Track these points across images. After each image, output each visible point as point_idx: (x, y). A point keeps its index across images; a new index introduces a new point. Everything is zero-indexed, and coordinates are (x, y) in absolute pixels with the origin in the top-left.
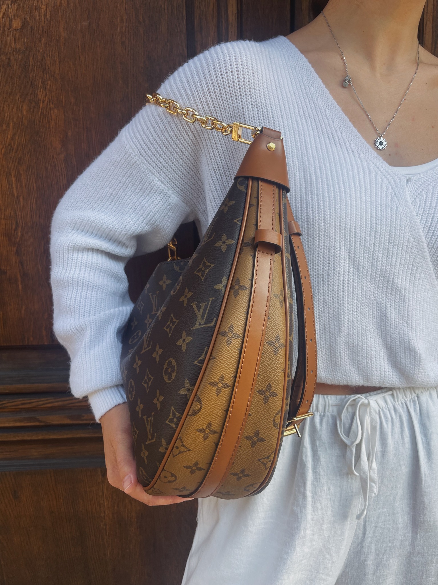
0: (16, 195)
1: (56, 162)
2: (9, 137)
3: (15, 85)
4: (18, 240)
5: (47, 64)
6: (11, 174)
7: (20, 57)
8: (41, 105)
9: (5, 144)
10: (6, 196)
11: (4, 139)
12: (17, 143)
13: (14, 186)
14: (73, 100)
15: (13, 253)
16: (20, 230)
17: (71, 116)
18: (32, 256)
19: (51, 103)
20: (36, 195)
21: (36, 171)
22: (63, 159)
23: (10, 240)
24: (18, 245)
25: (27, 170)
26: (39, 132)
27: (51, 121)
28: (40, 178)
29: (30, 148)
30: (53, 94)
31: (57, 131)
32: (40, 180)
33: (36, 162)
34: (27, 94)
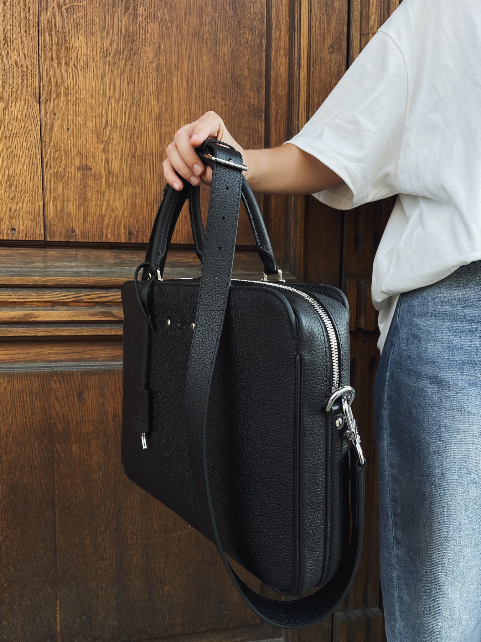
0: (108, 95)
1: (148, 70)
2: (108, 43)
4: (106, 138)
6: (106, 76)
8: (140, 19)
9: (104, 49)
10: (99, 95)
11: (103, 44)
12: (113, 50)
13: (107, 87)
14: (168, 18)
15: (100, 150)
16: (109, 128)
17: (165, 30)
18: (118, 155)
19: (148, 18)
20: (127, 98)
21: (129, 75)
22: (154, 67)
23: (98, 138)
24: (106, 143)
25: (121, 74)
26: (135, 41)
27: (146, 33)
28: (132, 82)
29: (126, 55)
30: (151, 10)
31: (151, 42)
32: (132, 84)
33: (130, 67)
34: (128, 8)
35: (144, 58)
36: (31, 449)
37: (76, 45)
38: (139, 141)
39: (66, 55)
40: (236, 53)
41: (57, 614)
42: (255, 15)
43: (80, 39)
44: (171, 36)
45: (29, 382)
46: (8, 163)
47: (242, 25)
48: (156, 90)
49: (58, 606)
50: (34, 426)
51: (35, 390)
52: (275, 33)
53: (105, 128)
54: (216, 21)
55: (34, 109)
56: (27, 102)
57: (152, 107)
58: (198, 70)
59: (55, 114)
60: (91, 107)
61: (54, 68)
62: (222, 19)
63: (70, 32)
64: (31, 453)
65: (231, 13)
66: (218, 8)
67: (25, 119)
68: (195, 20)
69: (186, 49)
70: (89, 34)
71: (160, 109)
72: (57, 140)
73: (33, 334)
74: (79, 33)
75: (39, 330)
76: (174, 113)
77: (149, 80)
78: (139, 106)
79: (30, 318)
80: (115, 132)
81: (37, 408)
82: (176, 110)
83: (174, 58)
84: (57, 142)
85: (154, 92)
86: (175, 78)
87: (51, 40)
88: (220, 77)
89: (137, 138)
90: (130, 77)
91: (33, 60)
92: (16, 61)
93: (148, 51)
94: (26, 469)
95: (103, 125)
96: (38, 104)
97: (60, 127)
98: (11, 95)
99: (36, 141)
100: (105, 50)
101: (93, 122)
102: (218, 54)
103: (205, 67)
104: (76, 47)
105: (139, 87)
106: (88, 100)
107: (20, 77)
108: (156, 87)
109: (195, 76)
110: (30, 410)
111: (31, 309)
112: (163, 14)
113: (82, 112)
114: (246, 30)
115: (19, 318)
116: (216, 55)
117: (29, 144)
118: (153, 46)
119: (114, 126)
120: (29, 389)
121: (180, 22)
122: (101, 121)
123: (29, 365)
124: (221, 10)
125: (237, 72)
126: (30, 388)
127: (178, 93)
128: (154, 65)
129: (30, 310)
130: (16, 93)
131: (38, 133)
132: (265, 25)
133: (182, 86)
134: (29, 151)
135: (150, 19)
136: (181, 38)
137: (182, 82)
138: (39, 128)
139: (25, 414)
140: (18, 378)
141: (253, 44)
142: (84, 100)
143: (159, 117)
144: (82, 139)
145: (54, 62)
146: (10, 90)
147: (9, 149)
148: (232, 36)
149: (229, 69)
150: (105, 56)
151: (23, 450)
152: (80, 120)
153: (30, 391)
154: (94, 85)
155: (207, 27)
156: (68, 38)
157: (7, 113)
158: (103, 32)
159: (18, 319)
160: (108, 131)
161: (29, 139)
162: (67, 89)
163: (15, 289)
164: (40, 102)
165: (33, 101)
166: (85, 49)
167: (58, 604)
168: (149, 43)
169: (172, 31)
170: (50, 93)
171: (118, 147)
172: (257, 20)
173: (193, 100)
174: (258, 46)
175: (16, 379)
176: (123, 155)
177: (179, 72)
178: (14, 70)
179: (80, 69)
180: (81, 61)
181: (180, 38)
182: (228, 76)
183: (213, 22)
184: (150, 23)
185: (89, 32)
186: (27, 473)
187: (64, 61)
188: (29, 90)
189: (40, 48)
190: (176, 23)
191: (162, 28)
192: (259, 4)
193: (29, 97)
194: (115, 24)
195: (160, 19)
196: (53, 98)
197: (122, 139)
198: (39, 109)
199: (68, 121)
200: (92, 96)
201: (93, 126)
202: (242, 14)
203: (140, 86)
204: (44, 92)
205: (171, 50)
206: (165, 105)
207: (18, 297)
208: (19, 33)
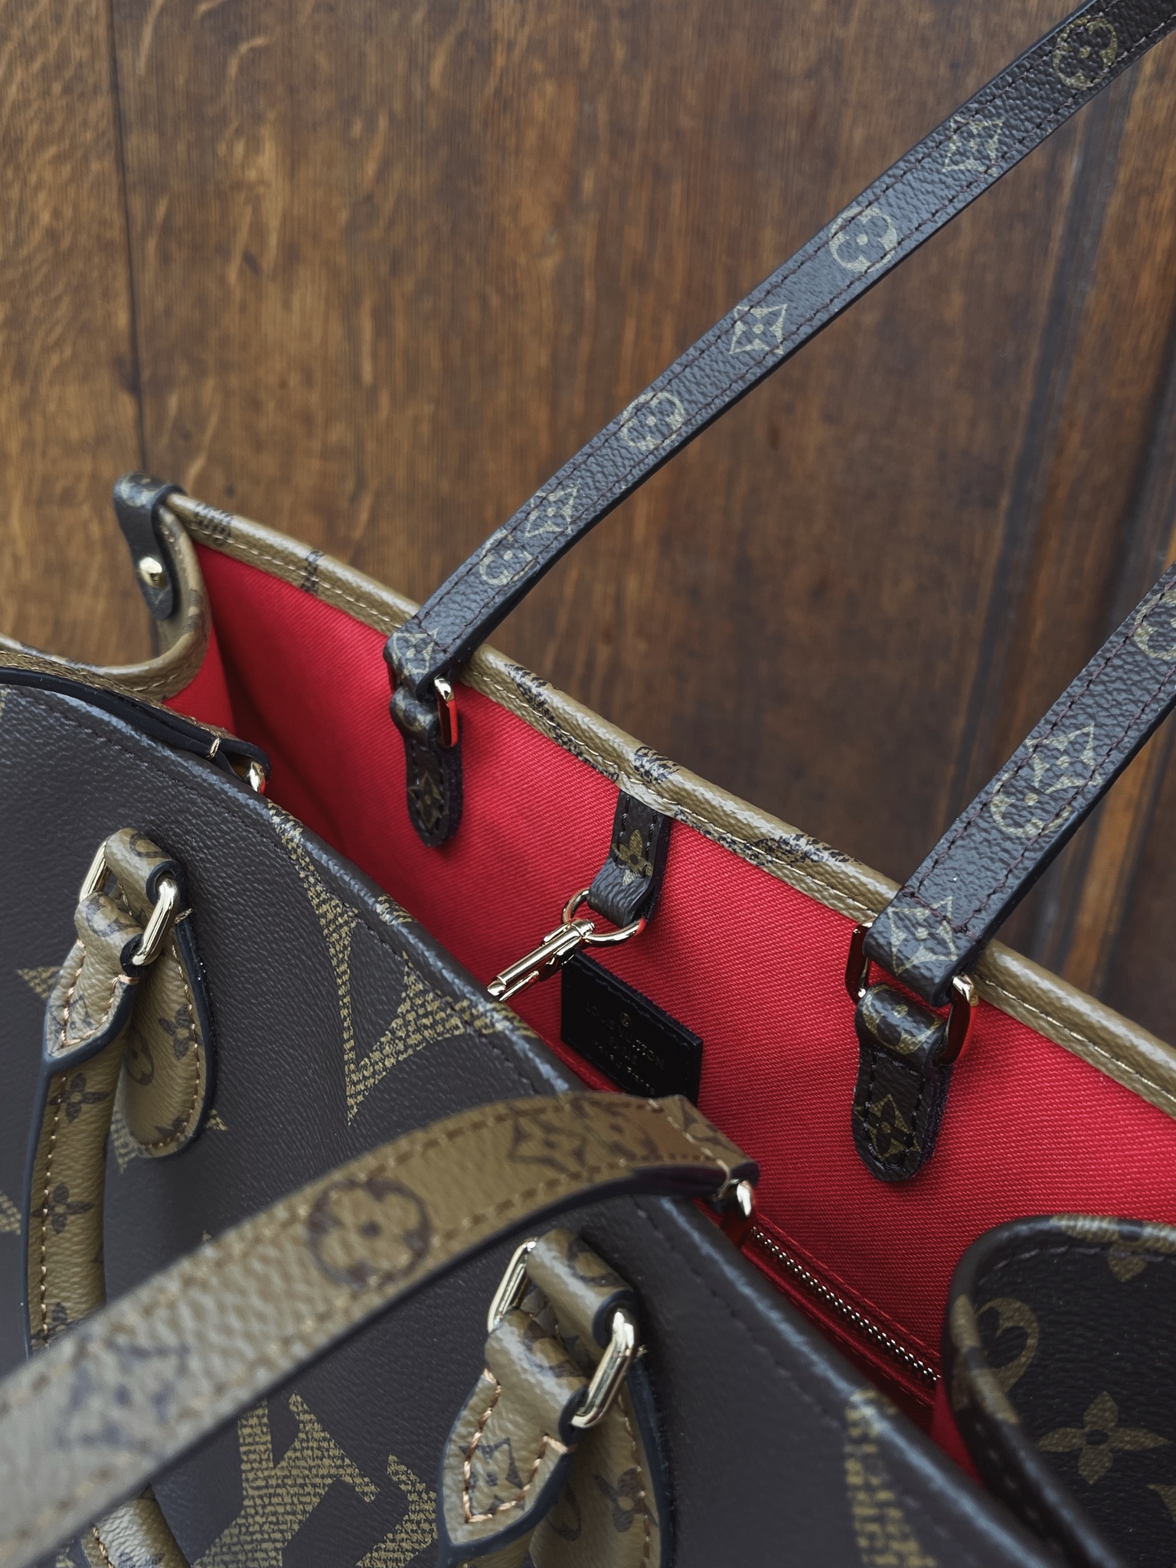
35: (511, 235)
37: (254, 175)
39: (216, 217)
44: (625, 142)
48: (547, 365)
53: (355, 498)
55: (119, 412)
56: (96, 388)
59: (187, 436)
60: (307, 420)
61: (177, 266)
63: (230, 117)
67: (96, 444)
74: (264, 124)
78: (478, 426)
80: (391, 515)
87: (161, 154)
91: (106, 231)
92: (52, 234)
93: (527, 207)
95: (350, 486)
97: (205, 483)
98: (44, 356)
104: (254, 187)
108: (548, 355)
112: (602, 36)
118: (550, 183)
119: (385, 494)
121: (674, 71)
122: (340, 471)
128: (549, 264)
135: (542, 59)
145: (180, 243)
146: (39, 339)
150: (358, 226)
152: (268, 463)
154: (318, 338)
157: (39, 420)
158: (348, 125)
164: (136, 391)
165: (115, 383)
168: (535, 172)
169: (635, 119)
179: (268, 272)
180: (272, 241)
185: (300, 123)
187: (212, 242)
188: (102, 345)
189: (127, 180)
190: (657, 79)
191: (592, 103)
193: (102, 368)
196: (179, 376)
199: (230, 465)
204: (149, 353)
205: (622, 204)
208: (49, 120)
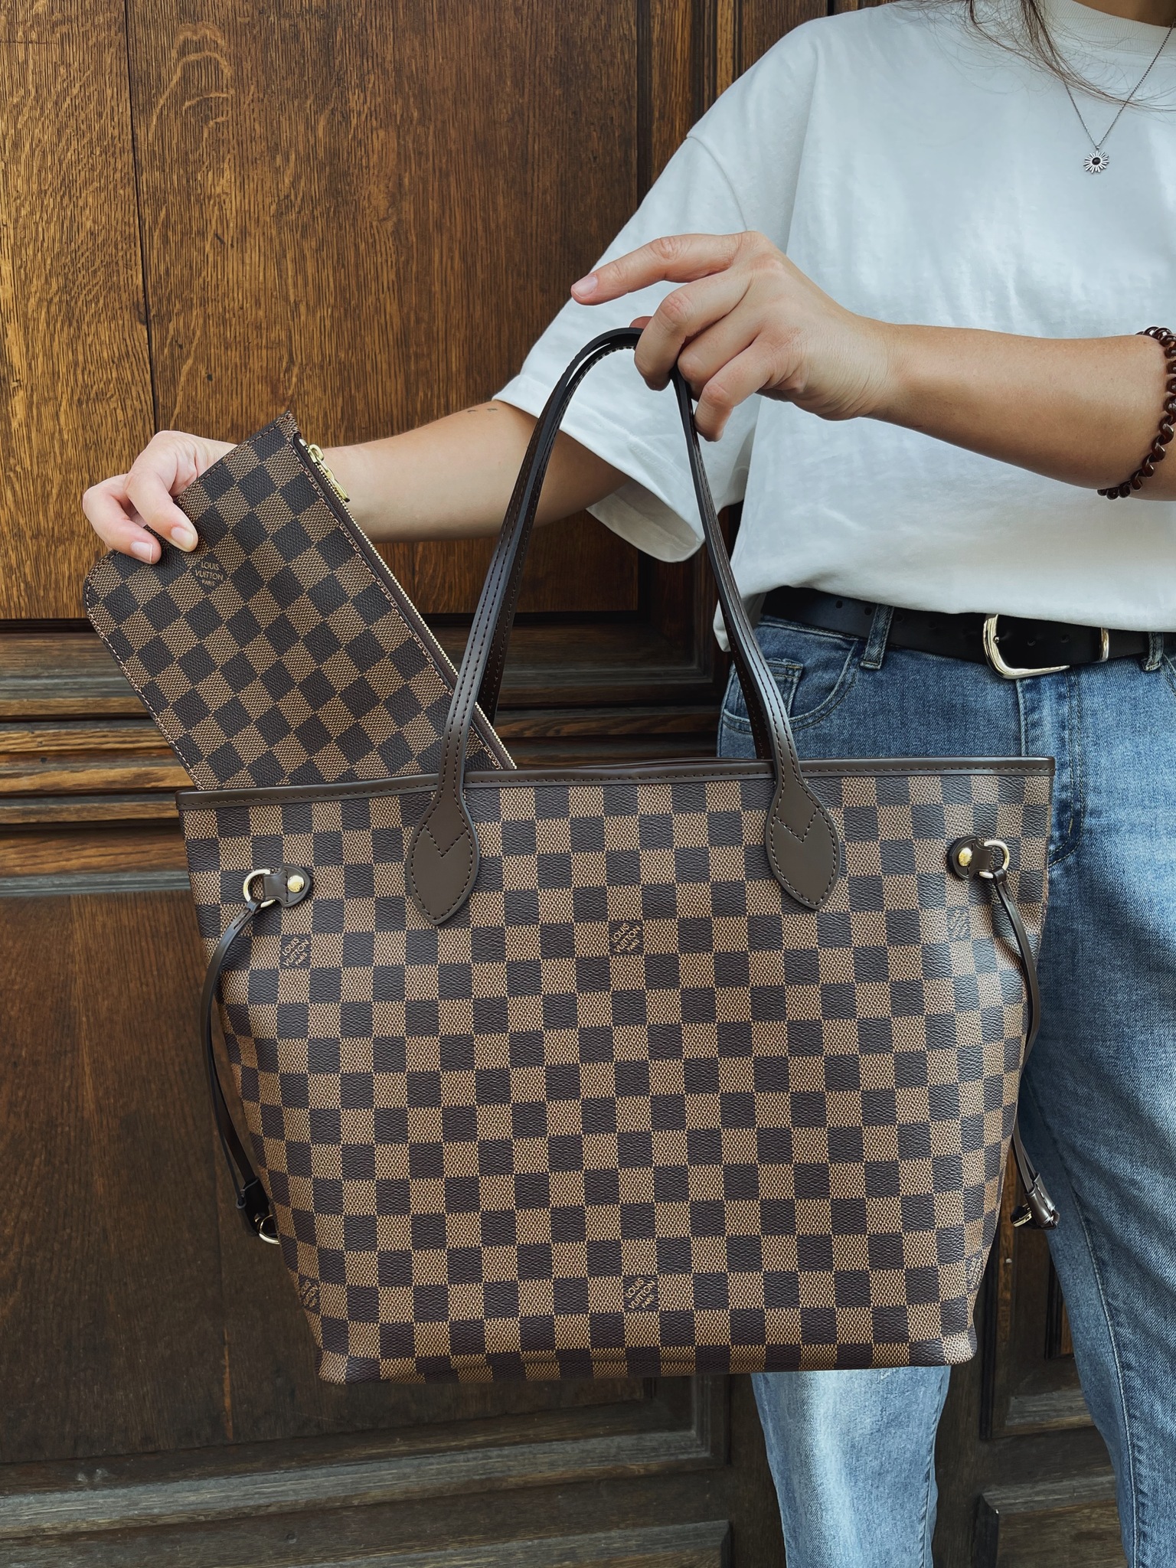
0: (292, 302)
1: (377, 237)
2: (287, 181)
3: (306, 78)
4: (290, 392)
5: (370, 42)
6: (286, 256)
7: (317, 25)
8: (354, 122)
9: (278, 196)
10: (273, 299)
11: (278, 184)
12: (301, 194)
13: (290, 281)
14: (416, 114)
16: (296, 370)
17: (411, 145)
18: (318, 426)
19: (373, 118)
20: (332, 301)
21: (335, 252)
22: (390, 229)
23: (274, 391)
24: (291, 401)
25: (319, 250)
26: (346, 174)
27: (371, 153)
28: (343, 266)
29: (328, 205)
30: (379, 100)
31: (382, 174)
32: (343, 270)
33: (337, 234)
34: (327, 99)
35: (368, 211)
36: (160, 1047)
37: (219, 190)
38: (361, 394)
39: (197, 215)
40: (571, 185)
41: (224, 1374)
42: (612, 94)
43: (225, 175)
44: (423, 159)
45: (151, 913)
46: (88, 458)
47: (584, 119)
48: (394, 279)
49: (227, 1358)
50: (164, 1001)
51: (163, 930)
52: (659, 130)
53: (288, 370)
54: (523, 115)
55: (136, 337)
56: (121, 322)
57: (388, 317)
58: (486, 229)
59: (181, 347)
60: (256, 327)
61: (173, 245)
62: (537, 110)
63: (205, 160)
64: (161, 1054)
65: (557, 93)
66: (527, 84)
67: (119, 359)
68: (477, 118)
69: (458, 182)
70: (243, 164)
71: (406, 322)
72: (188, 401)
73: (155, 816)
74: (223, 162)
75: (165, 807)
76: (435, 329)
77: (379, 260)
78: (359, 318)
79: (149, 783)
80: (310, 377)
81: (168, 964)
82: (440, 323)
83: (433, 206)
84: (188, 407)
85: (391, 286)
86: (436, 251)
87: (162, 182)
88: (536, 241)
89: (358, 387)
90: (338, 255)
91: (127, 228)
92: (92, 234)
93: (375, 194)
94: (153, 1086)
95: (284, 364)
96: (144, 328)
97: (193, 373)
98: (85, 308)
99: (145, 408)
100: (282, 197)
101: (262, 358)
102: (529, 190)
103: (501, 221)
104: (219, 196)
105: (358, 276)
106: (249, 312)
107: (103, 269)
108: (394, 273)
109: (480, 243)
110: (154, 968)
111: (147, 762)
112: (406, 107)
113: (238, 339)
114: (592, 129)
115: (126, 784)
116: (526, 193)
117: (130, 413)
118: (386, 181)
119: (307, 365)
120: (150, 926)
121: (444, 122)
122: (278, 355)
123: (150, 876)
124: (535, 87)
125: (574, 227)
126: (153, 923)
127: (445, 283)
128: (389, 225)
129: (145, 766)
130: (96, 304)
131: (148, 391)
132: (635, 115)
133: (452, 268)
134: (131, 430)
135: (376, 119)
136: (447, 161)
137: (452, 259)
138: (148, 377)
139: (145, 977)
140: (129, 904)
141: (608, 161)
142: (241, 312)
143: (403, 341)
144: (239, 396)
145: (174, 232)
146: (82, 297)
147: (88, 427)
148: (560, 147)
149: (556, 222)
150: (282, 213)
151: (145, 1048)
152: (234, 356)
153: (154, 930)
154: (261, 278)
155: (503, 131)
156: (199, 175)
157: (80, 349)
158: (275, 158)
159: (122, 784)
160: (294, 375)
161: (129, 403)
162: (204, 289)
163: (116, 723)
164: (147, 323)
165: (133, 319)
166: (238, 199)
167: (226, 1353)
168: (378, 176)
169: (427, 146)
170: (169, 300)
171: (316, 409)
172: (617, 103)
173: (476, 297)
174: (620, 166)
175: (125, 907)
176: (327, 427)
177: (444, 237)
178: (88, 253)
179: (230, 243)
180: (231, 225)
181: (444, 161)
182: (554, 238)
183: (517, 118)
184: (376, 129)
185: (245, 160)
186: (155, 1093)
187: (195, 229)
188: (124, 296)
189: (141, 198)
190: (436, 126)
191: (404, 140)
192: (621, 67)
193: (125, 310)
194: (300, 137)
195: (398, 118)
196: (175, 311)
197: (325, 391)
198: (146, 336)
199: (209, 360)
200: (258, 303)
201: (261, 367)
202: (581, 93)
203: (361, 273)
204: (155, 299)
205: (425, 189)
206: (416, 312)
207: (122, 739)
208: (93, 169)
